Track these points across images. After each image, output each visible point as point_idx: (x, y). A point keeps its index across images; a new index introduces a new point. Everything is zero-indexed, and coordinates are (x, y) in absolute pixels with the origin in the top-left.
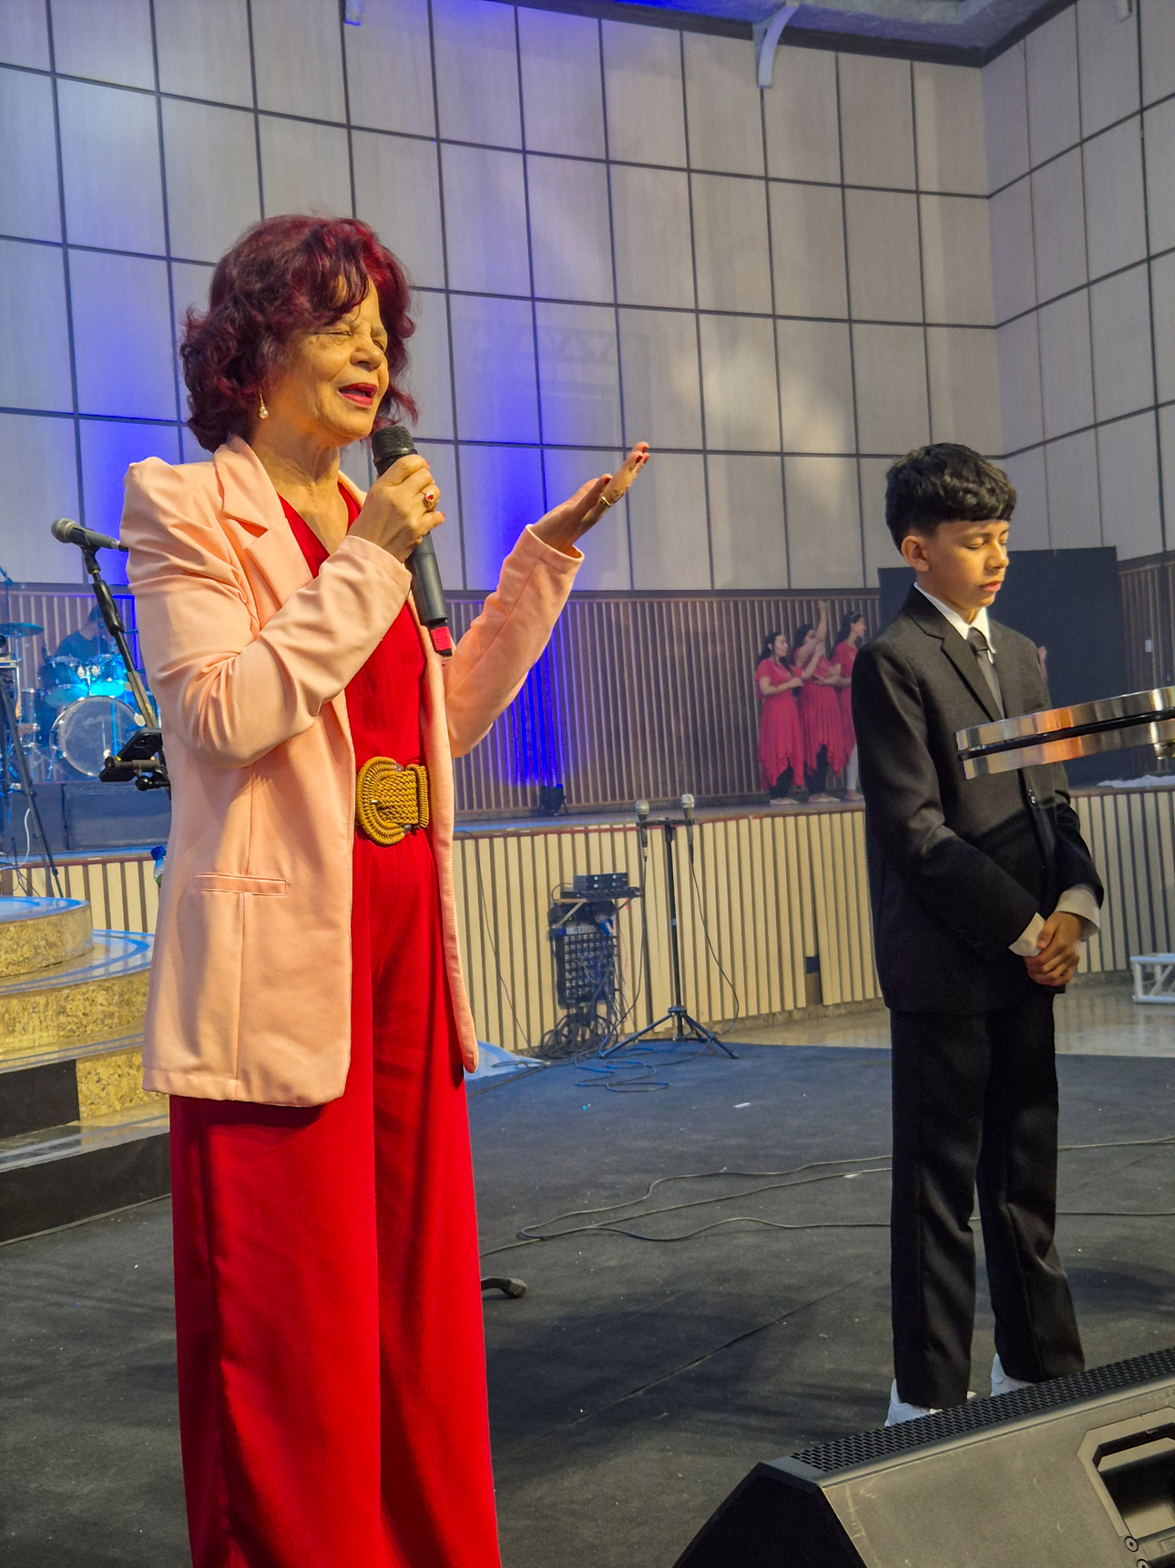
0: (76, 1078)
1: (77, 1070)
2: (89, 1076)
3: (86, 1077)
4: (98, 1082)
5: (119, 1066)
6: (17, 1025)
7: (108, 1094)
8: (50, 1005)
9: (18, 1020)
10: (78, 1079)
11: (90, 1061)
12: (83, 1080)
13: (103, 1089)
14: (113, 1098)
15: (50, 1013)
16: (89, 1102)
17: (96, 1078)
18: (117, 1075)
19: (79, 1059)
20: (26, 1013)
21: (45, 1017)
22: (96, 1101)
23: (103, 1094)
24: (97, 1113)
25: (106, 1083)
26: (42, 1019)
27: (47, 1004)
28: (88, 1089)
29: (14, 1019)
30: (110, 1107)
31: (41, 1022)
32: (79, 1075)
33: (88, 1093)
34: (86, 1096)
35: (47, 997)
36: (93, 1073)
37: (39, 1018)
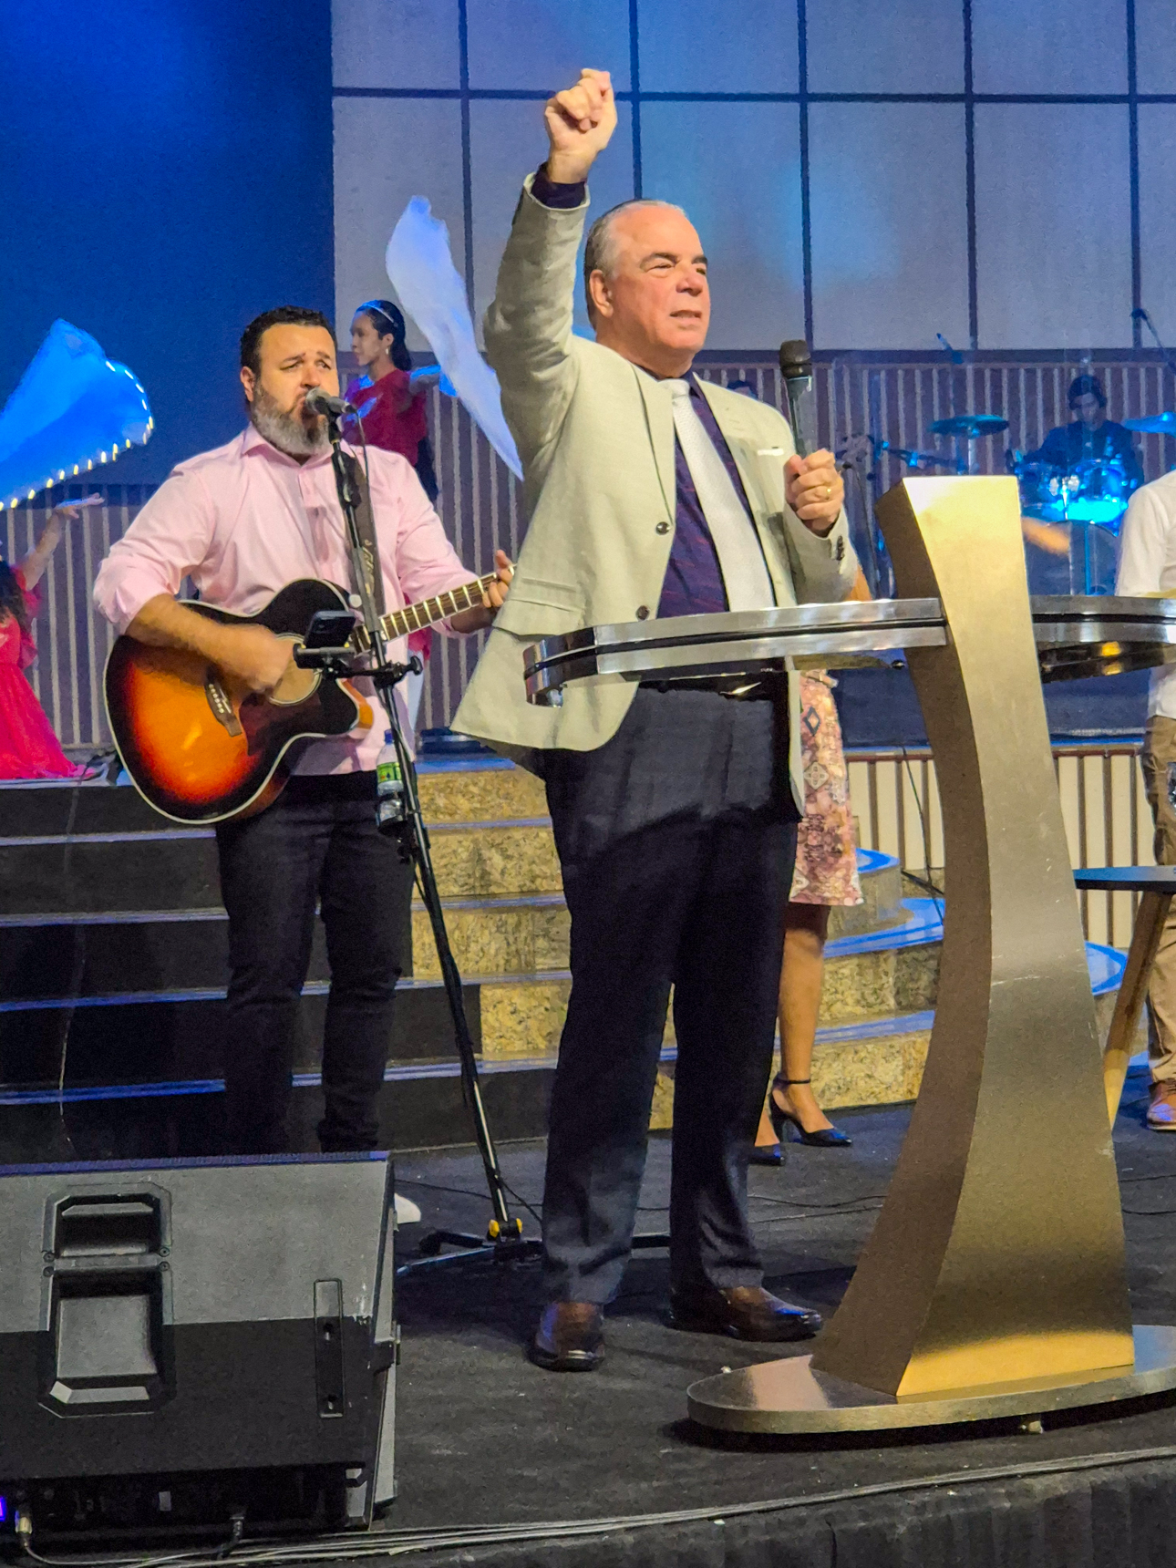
0: (479, 1005)
1: (481, 996)
2: (499, 1006)
3: (495, 1006)
4: (513, 1013)
5: (548, 999)
6: (472, 945)
7: (527, 1028)
8: (523, 927)
9: (473, 939)
10: (483, 1007)
11: (502, 987)
12: (491, 1009)
13: (520, 1022)
14: (534, 1034)
15: (523, 935)
16: (497, 1034)
17: (510, 1009)
18: (542, 1009)
19: (485, 984)
20: (487, 932)
21: (516, 939)
22: (508, 1035)
23: (520, 1028)
24: (509, 1048)
25: (524, 1015)
26: (511, 940)
27: (519, 924)
28: (497, 1020)
29: (468, 937)
30: (528, 1043)
31: (508, 944)
32: (483, 1003)
33: (497, 1025)
34: (493, 1027)
35: (519, 916)
36: (506, 1001)
37: (506, 939)
